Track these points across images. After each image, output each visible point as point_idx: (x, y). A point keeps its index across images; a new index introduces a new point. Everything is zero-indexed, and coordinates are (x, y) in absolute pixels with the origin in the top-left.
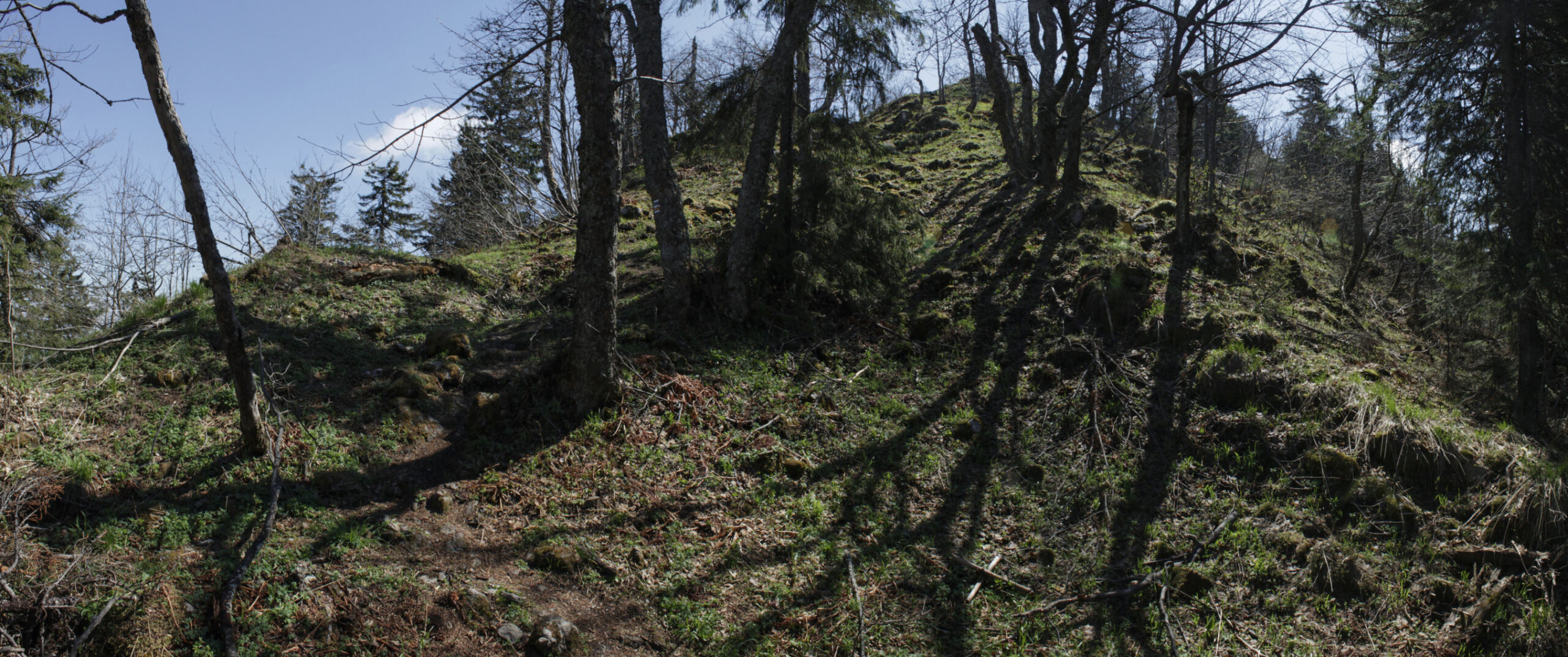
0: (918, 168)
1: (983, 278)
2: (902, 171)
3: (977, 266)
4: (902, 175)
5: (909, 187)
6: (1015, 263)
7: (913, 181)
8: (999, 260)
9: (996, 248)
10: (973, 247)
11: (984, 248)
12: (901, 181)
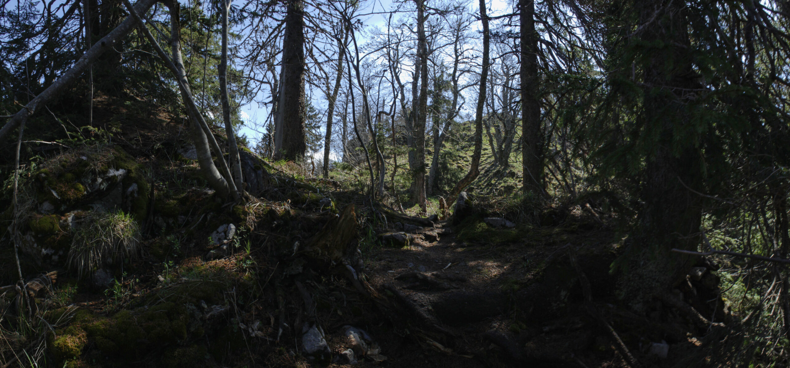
0: (468, 157)
1: (481, 188)
2: (463, 158)
3: (480, 185)
4: (463, 159)
5: (465, 163)
6: (489, 185)
7: (466, 161)
8: (485, 184)
9: (486, 182)
10: (480, 181)
11: (483, 182)
12: (462, 161)
